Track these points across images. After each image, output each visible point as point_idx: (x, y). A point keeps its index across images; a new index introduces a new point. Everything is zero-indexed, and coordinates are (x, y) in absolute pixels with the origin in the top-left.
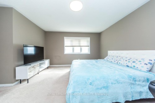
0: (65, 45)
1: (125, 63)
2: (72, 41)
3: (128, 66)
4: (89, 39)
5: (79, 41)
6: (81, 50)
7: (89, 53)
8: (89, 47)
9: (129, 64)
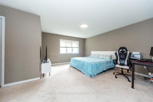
0: (61, 46)
1: (102, 57)
2: (66, 43)
3: (103, 58)
4: (78, 42)
5: (72, 44)
6: (72, 50)
7: (78, 53)
8: (78, 49)
9: (104, 58)
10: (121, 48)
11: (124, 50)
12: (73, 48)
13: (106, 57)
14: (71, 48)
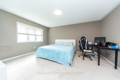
3: (67, 45)
6: (36, 38)
7: (42, 41)
8: (42, 37)
10: (82, 38)
11: (85, 39)
12: (37, 36)
13: (69, 44)
14: (34, 36)
